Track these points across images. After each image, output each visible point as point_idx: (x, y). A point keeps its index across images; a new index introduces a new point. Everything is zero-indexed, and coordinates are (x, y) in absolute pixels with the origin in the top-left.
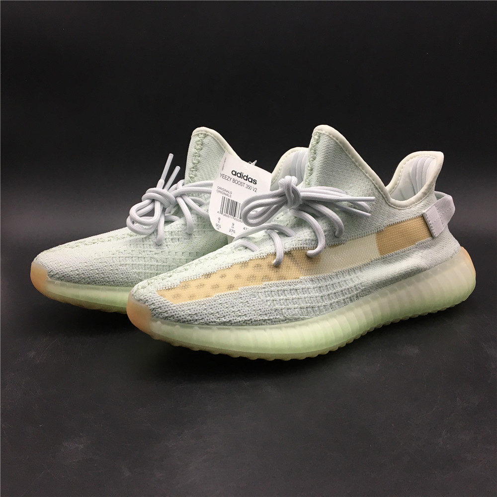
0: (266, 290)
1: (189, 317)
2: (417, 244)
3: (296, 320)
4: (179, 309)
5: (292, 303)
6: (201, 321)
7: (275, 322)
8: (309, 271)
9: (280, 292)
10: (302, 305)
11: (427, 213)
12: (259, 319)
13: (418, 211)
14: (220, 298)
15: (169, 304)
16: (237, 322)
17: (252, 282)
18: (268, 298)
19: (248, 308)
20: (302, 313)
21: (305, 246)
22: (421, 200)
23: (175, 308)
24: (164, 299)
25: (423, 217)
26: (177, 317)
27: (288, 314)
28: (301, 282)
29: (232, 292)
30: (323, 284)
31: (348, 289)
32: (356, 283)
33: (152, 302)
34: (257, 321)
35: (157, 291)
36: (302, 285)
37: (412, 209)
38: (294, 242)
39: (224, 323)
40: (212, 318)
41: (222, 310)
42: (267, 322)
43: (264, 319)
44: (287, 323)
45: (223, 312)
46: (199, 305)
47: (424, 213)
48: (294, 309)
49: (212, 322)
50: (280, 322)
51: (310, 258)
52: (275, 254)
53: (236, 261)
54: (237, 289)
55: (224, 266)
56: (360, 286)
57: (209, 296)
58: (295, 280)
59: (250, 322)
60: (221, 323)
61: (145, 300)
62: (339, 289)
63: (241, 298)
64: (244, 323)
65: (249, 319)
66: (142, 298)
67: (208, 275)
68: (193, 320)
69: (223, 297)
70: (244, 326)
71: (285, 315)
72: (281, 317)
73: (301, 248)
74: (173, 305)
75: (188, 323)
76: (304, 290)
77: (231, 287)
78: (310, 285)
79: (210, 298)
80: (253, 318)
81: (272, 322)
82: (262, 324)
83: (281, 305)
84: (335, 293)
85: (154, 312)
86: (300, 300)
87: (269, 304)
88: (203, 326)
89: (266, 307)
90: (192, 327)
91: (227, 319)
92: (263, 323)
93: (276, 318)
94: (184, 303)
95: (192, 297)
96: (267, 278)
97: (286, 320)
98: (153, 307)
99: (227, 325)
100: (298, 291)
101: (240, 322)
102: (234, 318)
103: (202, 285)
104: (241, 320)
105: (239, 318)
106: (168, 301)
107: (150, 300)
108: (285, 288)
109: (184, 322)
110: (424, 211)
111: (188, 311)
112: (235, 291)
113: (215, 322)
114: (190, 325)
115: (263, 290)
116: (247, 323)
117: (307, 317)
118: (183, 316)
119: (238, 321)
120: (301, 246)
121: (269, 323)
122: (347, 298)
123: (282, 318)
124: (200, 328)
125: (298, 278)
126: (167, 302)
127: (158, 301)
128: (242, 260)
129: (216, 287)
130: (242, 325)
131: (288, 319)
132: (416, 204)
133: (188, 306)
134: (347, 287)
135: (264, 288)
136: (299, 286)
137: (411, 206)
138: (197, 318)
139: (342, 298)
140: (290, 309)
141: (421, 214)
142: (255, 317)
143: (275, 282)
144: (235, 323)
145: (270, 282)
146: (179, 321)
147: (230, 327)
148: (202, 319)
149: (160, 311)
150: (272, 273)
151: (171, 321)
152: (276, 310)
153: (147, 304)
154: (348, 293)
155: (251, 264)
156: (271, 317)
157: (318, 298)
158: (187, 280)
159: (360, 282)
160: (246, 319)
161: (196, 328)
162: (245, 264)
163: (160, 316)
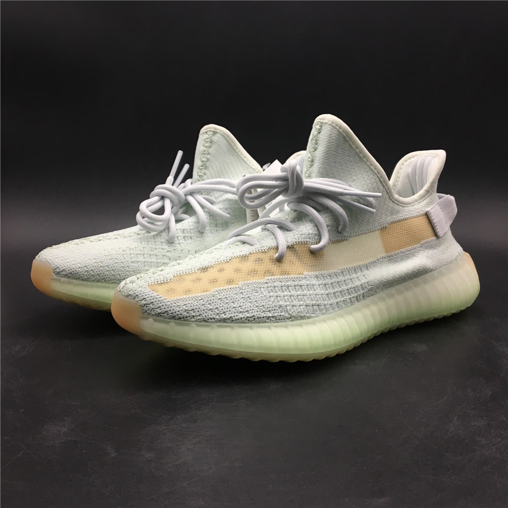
0: (269, 285)
1: (185, 313)
2: (422, 243)
3: (302, 318)
4: (174, 304)
5: (297, 300)
6: (199, 317)
7: (279, 319)
8: (314, 267)
9: (284, 288)
10: (308, 302)
11: (431, 211)
12: (262, 316)
13: (422, 209)
14: (219, 293)
15: (162, 299)
16: (238, 319)
17: (253, 276)
18: (272, 294)
19: (250, 304)
20: (308, 311)
21: (308, 240)
22: (424, 198)
23: (168, 303)
24: (157, 294)
25: (427, 215)
26: (172, 313)
27: (294, 311)
28: (306, 278)
29: (232, 286)
30: (329, 281)
31: (354, 288)
32: (363, 281)
33: (142, 298)
34: (260, 318)
35: (149, 285)
36: (307, 281)
37: (416, 207)
38: (296, 236)
39: (224, 320)
40: (210, 314)
41: (221, 305)
42: (271, 320)
43: (268, 315)
44: (293, 321)
45: (223, 308)
46: (196, 300)
47: (428, 211)
48: (298, 307)
49: (211, 319)
50: (284, 319)
51: (313, 253)
52: (277, 248)
53: (235, 255)
54: (238, 284)
55: (222, 259)
56: (366, 285)
57: (206, 291)
58: (299, 276)
59: (253, 319)
60: (221, 320)
61: (135, 295)
62: (345, 287)
63: (242, 293)
64: (246, 319)
65: (251, 316)
66: (131, 293)
67: (204, 269)
68: (189, 317)
69: (222, 291)
70: (246, 323)
71: (291, 313)
72: (285, 315)
73: (304, 242)
74: (166, 301)
75: (185, 320)
76: (309, 287)
77: (230, 282)
78: (314, 282)
79: (208, 293)
80: (256, 314)
81: (276, 319)
82: (265, 322)
83: (285, 301)
84: (341, 292)
85: (145, 308)
86: (305, 297)
87: (272, 300)
88: (201, 323)
89: (271, 303)
90: (188, 325)
91: (228, 316)
92: (267, 321)
93: (280, 316)
94: (179, 298)
95: (188, 291)
96: (269, 272)
97: (292, 318)
98: (144, 302)
99: (227, 322)
100: (303, 287)
101: (241, 318)
102: (235, 315)
103: (199, 279)
104: (243, 317)
105: (240, 315)
106: (161, 296)
107: (140, 295)
108: (289, 283)
109: (180, 318)
110: (428, 209)
111: (184, 307)
112: (235, 286)
113: (214, 318)
114: (185, 322)
115: (266, 285)
116: (249, 320)
117: (313, 315)
118: (179, 311)
119: (240, 317)
120: (304, 240)
121: (273, 321)
122: (353, 297)
123: (287, 315)
124: (197, 325)
125: (302, 274)
126: (160, 298)
127: (149, 296)
128: (241, 254)
129: (214, 281)
130: (244, 323)
131: (293, 317)
132: (419, 201)
133: (183, 301)
134: (353, 286)
135: (267, 283)
136: (303, 282)
137: (414, 204)
138: (194, 314)
139: (348, 297)
140: (295, 306)
141: (424, 212)
142: (258, 313)
143: (279, 277)
144: (236, 320)
145: (273, 277)
146: (174, 317)
147: (230, 324)
148: (200, 315)
149: (152, 307)
150: (274, 268)
151: (165, 318)
152: (281, 306)
153: (137, 299)
154: (354, 292)
155: (252, 258)
156: (276, 315)
157: (324, 296)
158: (182, 274)
159: (367, 280)
160: (248, 315)
161: (194, 325)
162: (244, 258)
163: (153, 312)
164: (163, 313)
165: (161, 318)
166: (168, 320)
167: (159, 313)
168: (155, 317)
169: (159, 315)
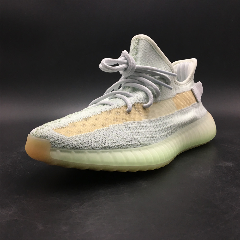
0: (126, 126)
1: (81, 145)
2: (192, 105)
3: (146, 145)
4: (73, 140)
5: (142, 135)
6: (89, 147)
7: (135, 146)
8: (147, 116)
9: (134, 128)
10: (148, 136)
11: (193, 89)
12: (126, 144)
13: (189, 87)
14: (99, 132)
17: (116, 122)
18: (128, 131)
19: (118, 137)
20: (148, 140)
21: (142, 101)
22: (189, 82)
23: (69, 139)
26: (72, 146)
27: (142, 141)
28: (144, 122)
29: (104, 128)
30: (155, 124)
31: (167, 128)
32: (171, 124)
33: (51, 137)
35: (54, 129)
36: (145, 124)
38: (135, 99)
39: (105, 148)
40: (96, 145)
41: (102, 139)
42: (130, 146)
43: (129, 144)
44: (142, 146)
45: (103, 141)
46: (86, 136)
48: (143, 139)
49: (97, 147)
50: (138, 146)
51: (145, 108)
52: (126, 106)
53: (103, 110)
54: (109, 126)
55: (96, 113)
57: (91, 131)
58: (140, 121)
59: (121, 146)
60: (103, 148)
61: (45, 136)
62: (163, 128)
63: (112, 131)
64: (117, 147)
65: (120, 144)
67: (87, 119)
68: (83, 147)
69: (101, 131)
70: (117, 149)
71: (140, 142)
72: (138, 143)
73: (140, 102)
74: (67, 138)
75: (81, 149)
76: (146, 127)
77: (104, 125)
78: (148, 124)
79: (93, 132)
80: (123, 143)
81: (133, 146)
82: (128, 148)
83: (136, 135)
85: (53, 143)
86: (146, 133)
87: (130, 135)
88: (91, 151)
89: (129, 136)
91: (106, 145)
93: (135, 144)
94: (75, 136)
95: (80, 132)
96: (124, 119)
98: (52, 140)
100: (143, 127)
101: (114, 146)
102: (111, 144)
103: (85, 125)
105: (114, 144)
107: (49, 136)
108: (136, 125)
109: (77, 148)
111: (80, 141)
112: (107, 127)
115: (124, 127)
116: (119, 147)
117: (151, 143)
118: (76, 144)
122: (170, 132)
124: (89, 152)
125: (142, 120)
126: (63, 136)
127: (55, 136)
128: (107, 109)
129: (94, 125)
131: (142, 144)
132: (187, 84)
133: (78, 137)
136: (143, 125)
137: (185, 85)
138: (86, 145)
143: (130, 122)
144: (112, 147)
145: (127, 122)
146: (73, 148)
147: (109, 150)
148: (90, 145)
150: (126, 116)
151: (68, 149)
152: (135, 138)
155: (113, 112)
156: (133, 143)
158: (73, 122)
160: (118, 144)
161: (86, 151)
162: (109, 112)
163: (59, 146)
164: (66, 146)
165: (65, 149)
166: (70, 150)
167: (63, 146)
168: (61, 149)
169: (63, 147)
